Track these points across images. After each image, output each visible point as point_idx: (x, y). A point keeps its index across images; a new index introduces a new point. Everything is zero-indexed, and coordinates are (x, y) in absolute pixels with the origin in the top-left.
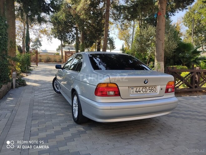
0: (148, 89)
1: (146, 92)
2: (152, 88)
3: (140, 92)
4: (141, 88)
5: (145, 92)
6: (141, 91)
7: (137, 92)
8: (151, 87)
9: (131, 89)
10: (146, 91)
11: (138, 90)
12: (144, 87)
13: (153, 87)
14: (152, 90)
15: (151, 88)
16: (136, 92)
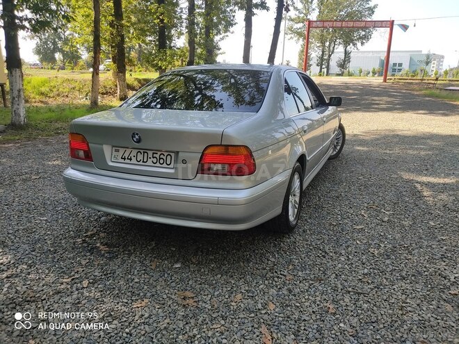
0: (150, 155)
1: (143, 162)
2: (162, 156)
3: (131, 159)
4: (134, 152)
5: (141, 163)
6: (134, 159)
7: (125, 159)
8: (159, 153)
9: (114, 150)
10: (145, 161)
11: (126, 155)
12: (142, 151)
13: (166, 154)
14: (162, 161)
15: (157, 156)
16: (122, 158)
